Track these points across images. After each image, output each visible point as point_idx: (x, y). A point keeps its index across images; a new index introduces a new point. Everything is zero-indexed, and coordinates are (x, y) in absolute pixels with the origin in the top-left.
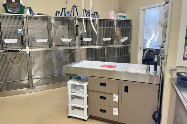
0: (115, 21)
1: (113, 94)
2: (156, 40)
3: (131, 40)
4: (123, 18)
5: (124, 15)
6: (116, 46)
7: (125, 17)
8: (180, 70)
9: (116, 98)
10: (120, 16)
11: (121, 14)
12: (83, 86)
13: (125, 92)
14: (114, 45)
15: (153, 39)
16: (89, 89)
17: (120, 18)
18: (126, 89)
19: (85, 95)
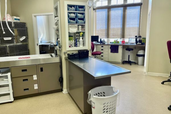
0: (13, 23)
1: (33, 75)
2: (44, 38)
3: (28, 38)
4: (17, 21)
5: (18, 18)
6: (16, 44)
7: (19, 20)
8: (68, 53)
9: (35, 77)
10: (15, 19)
11: (15, 17)
12: (7, 76)
13: (41, 71)
14: (15, 44)
15: (42, 37)
16: (13, 77)
17: (15, 21)
18: (42, 70)
19: (10, 83)
